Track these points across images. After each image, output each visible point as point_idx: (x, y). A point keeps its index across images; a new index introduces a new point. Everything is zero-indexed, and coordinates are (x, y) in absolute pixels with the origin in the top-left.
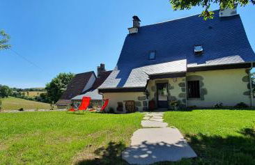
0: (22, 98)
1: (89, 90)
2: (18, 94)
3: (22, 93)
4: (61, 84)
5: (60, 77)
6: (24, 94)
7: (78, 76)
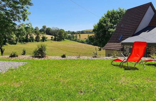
0: (75, 40)
1: (144, 30)
2: (72, 36)
3: (75, 35)
4: (109, 24)
5: (108, 16)
6: (76, 36)
7: (129, 11)
